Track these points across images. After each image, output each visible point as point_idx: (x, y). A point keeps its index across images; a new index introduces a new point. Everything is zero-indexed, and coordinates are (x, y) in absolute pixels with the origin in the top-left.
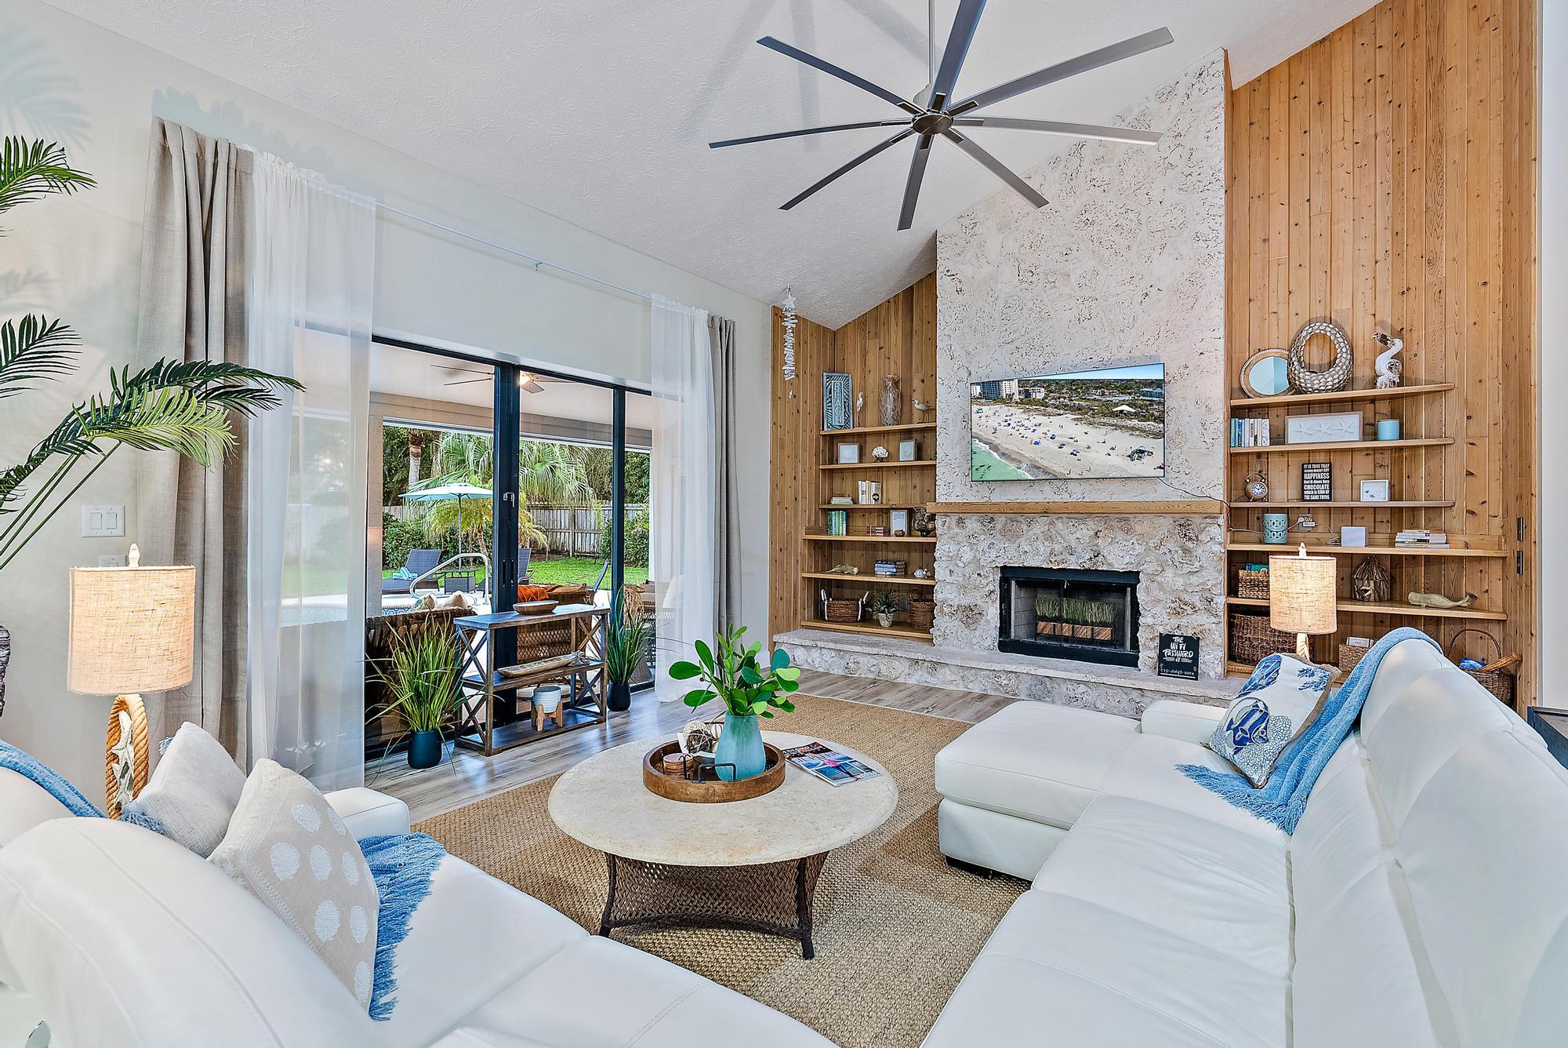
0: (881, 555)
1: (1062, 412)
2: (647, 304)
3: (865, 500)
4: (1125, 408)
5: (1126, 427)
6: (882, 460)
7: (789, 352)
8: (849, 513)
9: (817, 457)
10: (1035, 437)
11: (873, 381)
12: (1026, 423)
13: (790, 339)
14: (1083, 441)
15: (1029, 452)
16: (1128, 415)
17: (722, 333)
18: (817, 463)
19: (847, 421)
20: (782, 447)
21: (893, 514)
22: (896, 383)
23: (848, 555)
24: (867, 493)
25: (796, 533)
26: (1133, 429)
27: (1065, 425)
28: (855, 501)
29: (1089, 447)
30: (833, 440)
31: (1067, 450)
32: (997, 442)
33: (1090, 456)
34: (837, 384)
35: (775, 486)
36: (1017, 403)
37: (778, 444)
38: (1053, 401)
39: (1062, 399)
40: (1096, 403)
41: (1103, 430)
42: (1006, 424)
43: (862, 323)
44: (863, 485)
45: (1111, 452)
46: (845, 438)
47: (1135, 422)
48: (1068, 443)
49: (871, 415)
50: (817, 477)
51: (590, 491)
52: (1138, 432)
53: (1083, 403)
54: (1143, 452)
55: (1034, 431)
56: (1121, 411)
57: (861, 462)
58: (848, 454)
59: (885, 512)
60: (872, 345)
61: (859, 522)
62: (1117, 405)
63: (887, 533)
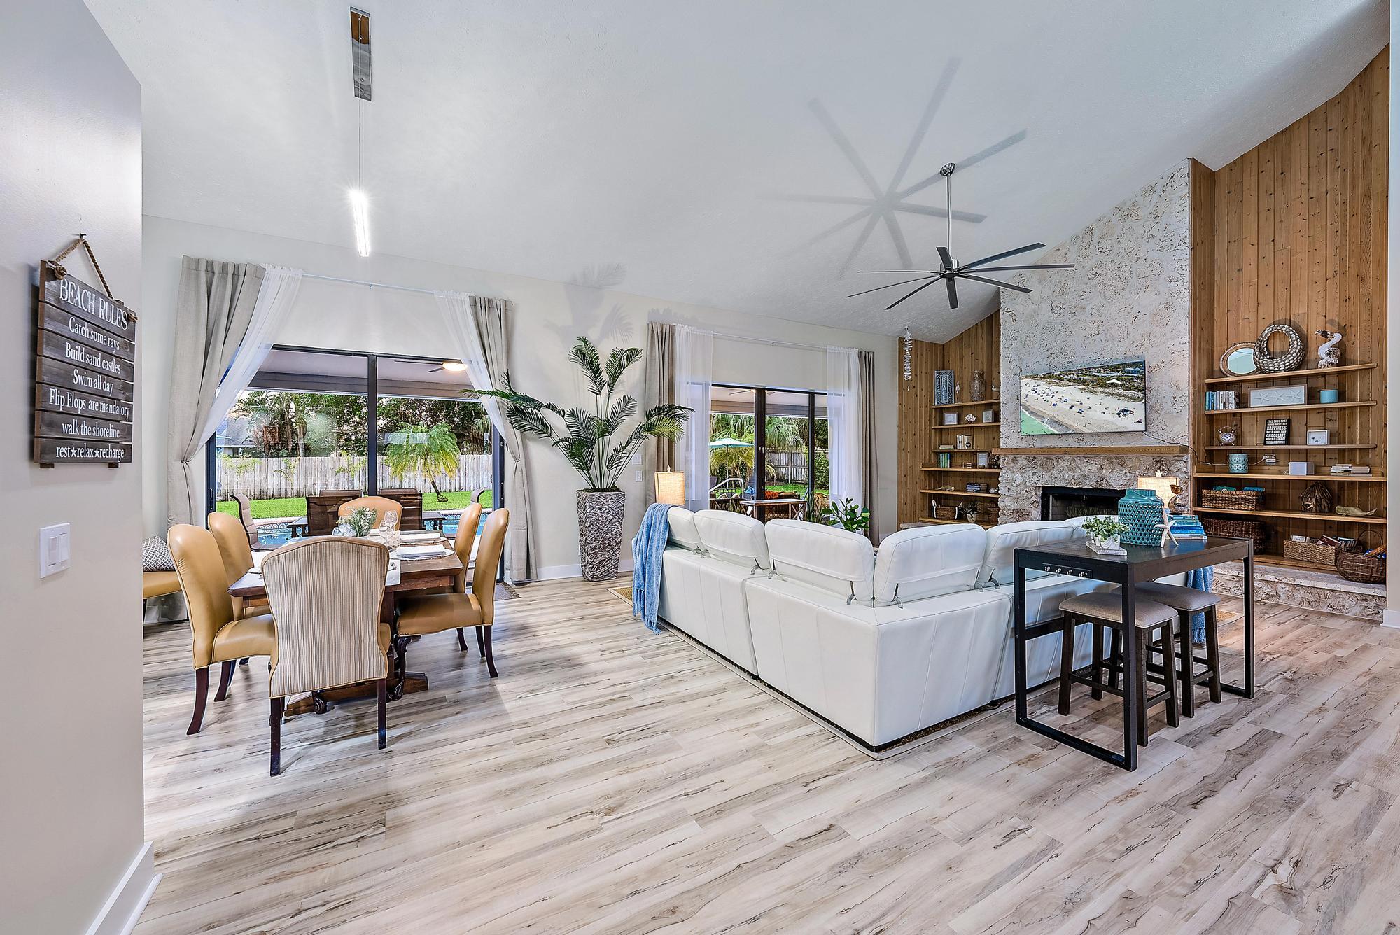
0: (972, 480)
1: (1072, 384)
2: (825, 351)
3: (961, 447)
4: (1115, 381)
5: (1115, 394)
6: (971, 422)
7: (907, 364)
8: (952, 455)
9: (931, 422)
10: (1054, 401)
11: (967, 374)
12: (1047, 391)
13: (908, 356)
14: (1086, 403)
15: (1050, 411)
16: (1116, 386)
17: (867, 359)
18: (931, 425)
19: (950, 399)
20: (906, 417)
21: (979, 455)
22: (981, 375)
23: (951, 480)
24: (962, 442)
25: (916, 465)
26: (1120, 395)
27: (1074, 393)
28: (955, 447)
29: (1090, 408)
30: (941, 412)
31: (1075, 409)
32: (1028, 404)
33: (1091, 413)
34: (943, 378)
35: (900, 440)
36: (1041, 377)
37: (903, 416)
38: (1066, 377)
39: (1072, 375)
40: (1095, 378)
41: (1100, 396)
42: (1034, 392)
43: (960, 339)
44: (960, 438)
45: (1105, 411)
46: (949, 410)
47: (1121, 391)
48: (1077, 405)
49: (966, 395)
50: (930, 433)
51: (801, 441)
52: (1123, 398)
53: (1087, 378)
54: (1127, 411)
55: (1053, 396)
56: (1112, 384)
57: (959, 424)
58: (951, 419)
59: (974, 454)
60: (967, 353)
61: (958, 460)
62: (1109, 379)
63: (974, 466)
